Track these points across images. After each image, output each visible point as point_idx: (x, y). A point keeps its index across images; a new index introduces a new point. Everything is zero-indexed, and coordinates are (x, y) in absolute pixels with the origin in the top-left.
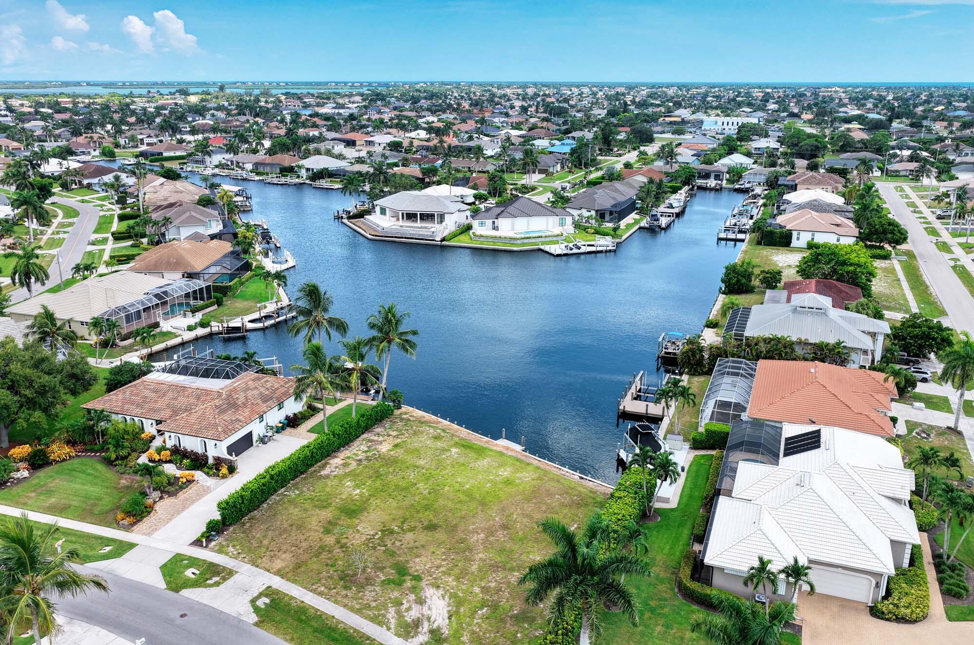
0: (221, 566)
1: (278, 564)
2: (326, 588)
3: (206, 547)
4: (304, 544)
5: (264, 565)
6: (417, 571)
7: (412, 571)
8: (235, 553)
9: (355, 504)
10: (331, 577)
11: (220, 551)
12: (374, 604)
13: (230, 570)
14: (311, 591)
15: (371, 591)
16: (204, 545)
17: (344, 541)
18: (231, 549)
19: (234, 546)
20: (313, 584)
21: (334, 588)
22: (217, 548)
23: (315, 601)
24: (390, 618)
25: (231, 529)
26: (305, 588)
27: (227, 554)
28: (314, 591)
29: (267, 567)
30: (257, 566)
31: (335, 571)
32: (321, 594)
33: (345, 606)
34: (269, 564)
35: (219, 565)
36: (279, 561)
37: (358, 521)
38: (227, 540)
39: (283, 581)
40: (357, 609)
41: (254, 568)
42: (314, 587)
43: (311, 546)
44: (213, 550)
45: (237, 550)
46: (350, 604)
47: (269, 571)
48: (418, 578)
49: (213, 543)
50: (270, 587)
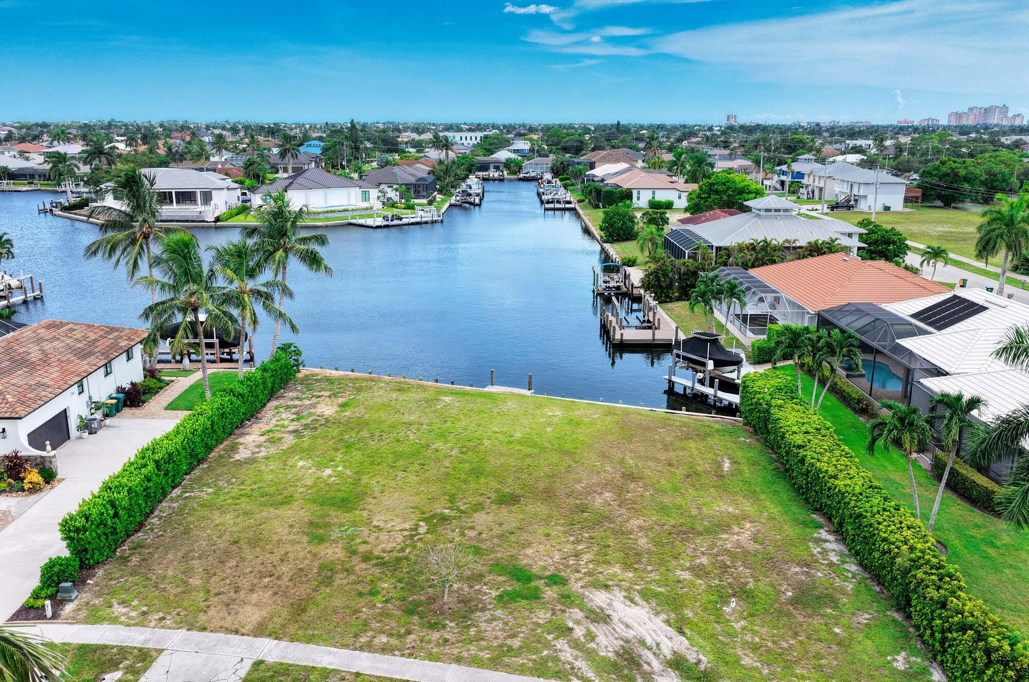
0: (113, 647)
1: (251, 615)
2: (390, 635)
3: (55, 616)
4: (284, 569)
5: (216, 623)
6: (544, 568)
7: (536, 570)
8: (133, 614)
9: (339, 490)
10: (385, 614)
11: (94, 617)
12: (516, 643)
13: (140, 650)
14: (361, 649)
15: (489, 621)
16: (49, 612)
17: (362, 548)
18: (118, 609)
19: (123, 603)
20: (356, 636)
21: (409, 632)
22: (83, 614)
23: (386, 666)
24: (570, 659)
25: (100, 572)
26: (346, 646)
27: (114, 621)
28: (368, 647)
29: (227, 625)
30: (204, 629)
31: (386, 601)
32: (385, 650)
33: (459, 660)
34: (229, 619)
35: (105, 647)
36: (248, 608)
37: (365, 513)
38: (99, 595)
39: (283, 644)
40: (489, 659)
41: (196, 635)
42: (362, 640)
43: (301, 570)
44: (74, 620)
45: (134, 609)
46: (465, 654)
47: (236, 632)
48: (556, 580)
49: (69, 608)
50: (258, 664)
